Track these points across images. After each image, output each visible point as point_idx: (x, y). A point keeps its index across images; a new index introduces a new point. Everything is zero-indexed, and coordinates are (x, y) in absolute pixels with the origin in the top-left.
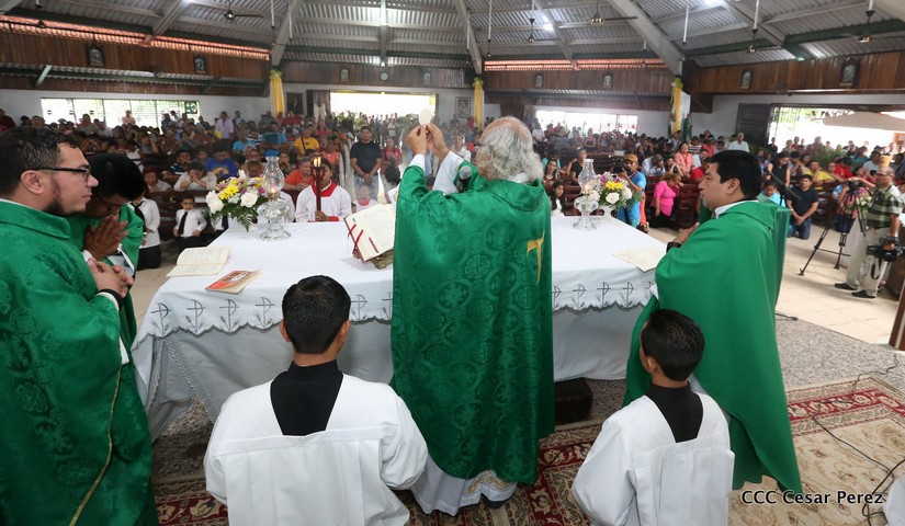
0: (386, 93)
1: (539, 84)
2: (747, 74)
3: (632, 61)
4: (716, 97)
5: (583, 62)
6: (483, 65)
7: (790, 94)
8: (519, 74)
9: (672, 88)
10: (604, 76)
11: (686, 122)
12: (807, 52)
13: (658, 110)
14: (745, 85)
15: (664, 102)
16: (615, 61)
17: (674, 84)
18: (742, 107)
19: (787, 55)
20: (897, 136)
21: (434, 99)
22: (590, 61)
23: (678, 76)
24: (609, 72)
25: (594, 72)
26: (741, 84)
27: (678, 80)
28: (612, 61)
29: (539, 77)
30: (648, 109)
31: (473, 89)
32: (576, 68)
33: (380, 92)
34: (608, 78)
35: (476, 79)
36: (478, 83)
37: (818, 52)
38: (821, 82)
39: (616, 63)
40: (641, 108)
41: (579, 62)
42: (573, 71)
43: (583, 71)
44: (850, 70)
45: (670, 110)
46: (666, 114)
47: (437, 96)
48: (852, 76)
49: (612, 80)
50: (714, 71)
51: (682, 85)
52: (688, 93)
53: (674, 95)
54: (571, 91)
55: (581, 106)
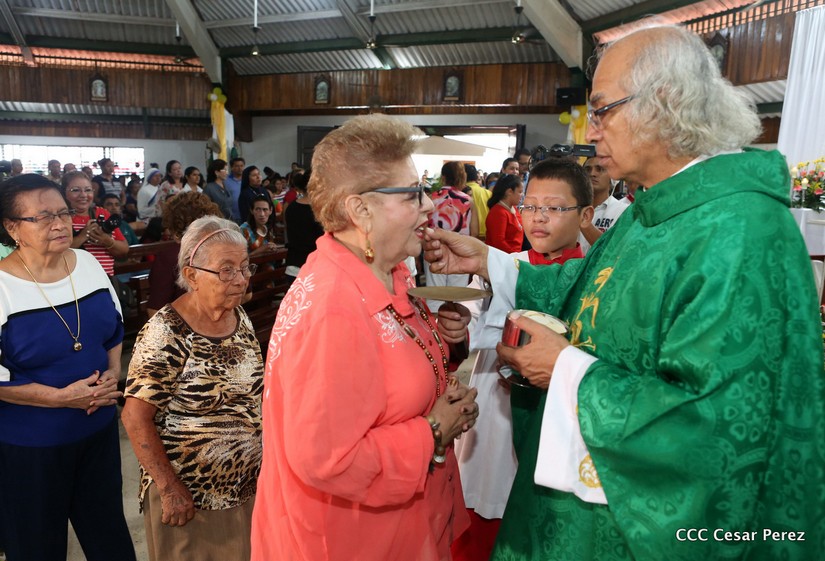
3: (137, 58)
5: (44, 52)
9: (209, 102)
10: (92, 80)
12: (393, 59)
15: (200, 127)
16: (107, 56)
17: (213, 97)
18: (303, 131)
19: (374, 63)
22: (59, 53)
23: (217, 85)
24: (97, 73)
25: (72, 73)
26: (315, 99)
27: (217, 90)
28: (101, 56)
30: (167, 137)
32: (31, 63)
34: (99, 84)
37: (404, 60)
38: (420, 96)
39: (109, 60)
40: (149, 136)
41: (37, 51)
42: (23, 67)
43: (40, 68)
49: (107, 88)
50: (270, 80)
51: (224, 99)
52: (230, 112)
53: (214, 115)
54: (25, 105)
55: (30, 134)
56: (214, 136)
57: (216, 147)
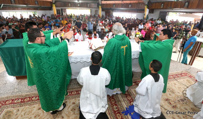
0: (79, 9)
1: (114, 7)
2: (163, 4)
3: (136, 1)
4: (154, 10)
5: (124, 1)
6: (101, 2)
7: (172, 9)
8: (110, 4)
9: (145, 8)
10: (129, 5)
11: (147, 16)
13: (141, 13)
14: (162, 7)
15: (143, 11)
17: (145, 7)
18: (161, 12)
20: (195, 19)
21: (90, 10)
22: (126, 1)
23: (146, 5)
24: (130, 4)
25: (127, 4)
26: (161, 7)
27: (146, 6)
28: (131, 1)
29: (114, 5)
30: (139, 12)
31: (99, 8)
32: (123, 3)
33: (77, 9)
34: (130, 5)
35: (100, 6)
36: (100, 7)
38: (180, 6)
40: (137, 12)
41: (123, 1)
42: (122, 4)
43: (124, 3)
44: (187, 4)
45: (144, 13)
46: (143, 14)
47: (91, 10)
48: (187, 5)
49: (131, 6)
50: (155, 4)
51: (147, 7)
52: (148, 9)
53: (145, 9)
54: (121, 8)
55: (124, 12)
56: (145, 13)
57: (145, 15)
